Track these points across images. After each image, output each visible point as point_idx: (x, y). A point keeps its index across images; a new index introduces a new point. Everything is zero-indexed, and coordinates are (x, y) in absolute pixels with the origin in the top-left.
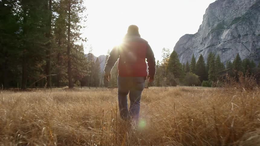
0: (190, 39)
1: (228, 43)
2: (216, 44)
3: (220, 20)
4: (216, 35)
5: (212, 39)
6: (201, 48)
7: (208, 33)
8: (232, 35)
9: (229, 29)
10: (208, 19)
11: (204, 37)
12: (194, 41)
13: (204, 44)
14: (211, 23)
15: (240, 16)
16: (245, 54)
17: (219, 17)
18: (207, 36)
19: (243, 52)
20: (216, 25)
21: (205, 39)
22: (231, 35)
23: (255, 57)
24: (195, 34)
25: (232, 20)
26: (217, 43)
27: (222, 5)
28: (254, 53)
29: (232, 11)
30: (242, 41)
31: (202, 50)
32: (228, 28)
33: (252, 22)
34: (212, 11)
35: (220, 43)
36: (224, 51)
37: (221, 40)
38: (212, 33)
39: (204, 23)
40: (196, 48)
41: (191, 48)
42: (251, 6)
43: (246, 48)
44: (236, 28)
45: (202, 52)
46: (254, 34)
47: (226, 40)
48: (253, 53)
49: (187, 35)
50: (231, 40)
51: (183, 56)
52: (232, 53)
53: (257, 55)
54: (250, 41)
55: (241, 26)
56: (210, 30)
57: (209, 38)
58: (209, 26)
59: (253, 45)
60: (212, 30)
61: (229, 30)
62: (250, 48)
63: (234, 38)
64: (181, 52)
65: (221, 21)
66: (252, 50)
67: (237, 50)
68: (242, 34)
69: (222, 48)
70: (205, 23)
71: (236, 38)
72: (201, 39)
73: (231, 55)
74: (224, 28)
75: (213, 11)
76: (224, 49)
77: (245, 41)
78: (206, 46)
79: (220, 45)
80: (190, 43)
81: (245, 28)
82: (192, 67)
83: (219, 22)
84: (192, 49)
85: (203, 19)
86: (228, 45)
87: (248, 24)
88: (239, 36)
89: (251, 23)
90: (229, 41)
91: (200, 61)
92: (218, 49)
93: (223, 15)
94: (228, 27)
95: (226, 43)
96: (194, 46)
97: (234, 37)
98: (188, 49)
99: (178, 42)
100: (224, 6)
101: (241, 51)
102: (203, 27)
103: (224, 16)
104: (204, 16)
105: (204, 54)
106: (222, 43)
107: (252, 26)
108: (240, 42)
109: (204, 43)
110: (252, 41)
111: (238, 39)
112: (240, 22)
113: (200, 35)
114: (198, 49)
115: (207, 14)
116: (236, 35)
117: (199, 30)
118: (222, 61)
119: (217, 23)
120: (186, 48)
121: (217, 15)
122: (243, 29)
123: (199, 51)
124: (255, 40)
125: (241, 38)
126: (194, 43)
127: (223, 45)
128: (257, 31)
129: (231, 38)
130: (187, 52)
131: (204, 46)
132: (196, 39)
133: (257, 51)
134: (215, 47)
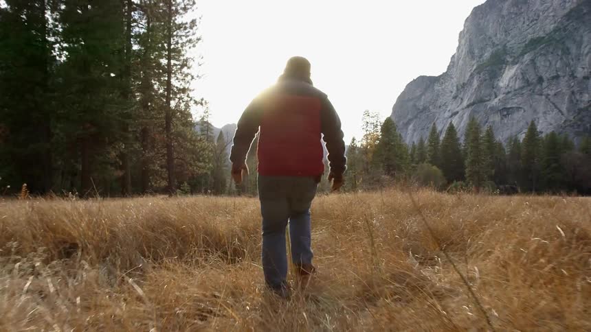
0: (429, 87)
1: (515, 95)
2: (487, 99)
3: (498, 45)
4: (487, 78)
5: (479, 86)
6: (453, 107)
7: (469, 74)
8: (523, 78)
9: (517, 63)
10: (470, 40)
11: (462, 83)
12: (438, 91)
13: (462, 99)
14: (476, 51)
15: (541, 34)
16: (553, 122)
17: (494, 38)
18: (467, 79)
19: (549, 117)
20: (487, 55)
21: (463, 87)
22: (521, 77)
23: (576, 126)
24: (440, 76)
25: (524, 44)
26: (490, 95)
27: (501, 10)
28: (574, 118)
29: (524, 23)
30: (546, 91)
31: (457, 112)
32: (514, 63)
33: (568, 49)
34: (479, 24)
35: (496, 97)
36: (505, 113)
37: (499, 89)
38: (479, 73)
39: (460, 51)
40: (444, 107)
41: (431, 108)
42: (566, 11)
43: (556, 107)
44: (533, 61)
45: (457, 116)
46: (573, 76)
47: (509, 90)
48: (571, 118)
49: (422, 78)
50: (522, 88)
51: (414, 126)
52: (523, 119)
53: (579, 123)
54: (564, 91)
55: (544, 58)
56: (475, 67)
57: (471, 85)
58: (473, 58)
59: (571, 101)
60: (479, 67)
61: (517, 66)
62: (564, 110)
63: (529, 85)
64: (409, 117)
65: (499, 47)
66: (569, 111)
67: (535, 111)
68: (546, 76)
69: (501, 108)
70: (462, 51)
71: (532, 84)
72: (455, 88)
73: (521, 124)
74: (507, 63)
75: (482, 24)
76: (505, 109)
77: (553, 92)
78: (465, 103)
79: (496, 100)
80: (428, 96)
81: (553, 63)
82: (430, 151)
83: (495, 49)
84: (434, 110)
85: (460, 42)
86: (516, 101)
87: (560, 53)
88: (540, 80)
89: (567, 51)
90: (518, 92)
92: (492, 109)
93: (504, 33)
94: (516, 60)
95: (510, 95)
96: (438, 104)
97: (528, 83)
98: (425, 109)
99: (403, 94)
100: (505, 12)
101: (545, 113)
102: (458, 61)
103: (506, 35)
104: (462, 35)
105: (462, 120)
106: (501, 96)
107: (570, 57)
108: (541, 95)
109: (460, 96)
110: (569, 92)
111: (538, 87)
112: (543, 48)
113: (452, 78)
114: (448, 109)
115: (467, 32)
116: (532, 77)
117: (449, 68)
118: (501, 137)
119: (491, 51)
120: (421, 108)
121: (490, 32)
122: (548, 64)
123: (450, 114)
124: (576, 89)
125: (545, 84)
126: (438, 95)
127: (504, 101)
128: (580, 69)
129: (521, 85)
130: (423, 116)
131: (461, 103)
132: (443, 87)
133: (579, 114)
134: (486, 106)
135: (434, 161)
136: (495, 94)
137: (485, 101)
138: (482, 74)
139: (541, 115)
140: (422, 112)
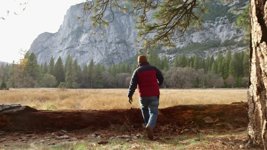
0: (49, 37)
1: (86, 46)
2: (75, 46)
4: (75, 37)
5: (72, 40)
6: (60, 48)
7: (68, 34)
8: (89, 40)
9: (87, 33)
10: (69, 20)
11: (64, 38)
12: (54, 40)
13: (64, 45)
14: (71, 25)
16: (99, 58)
18: (67, 36)
19: (98, 56)
20: (76, 27)
21: (65, 39)
22: (88, 39)
23: (107, 61)
24: (55, 33)
25: (90, 26)
26: (76, 45)
28: (107, 58)
30: (97, 46)
31: (62, 51)
32: (86, 33)
34: (73, 13)
35: (79, 46)
36: (82, 53)
37: (80, 42)
38: (72, 35)
40: (56, 48)
41: (50, 47)
43: (101, 53)
46: (107, 41)
47: (84, 43)
48: (106, 58)
49: (46, 33)
50: (89, 43)
51: (41, 55)
52: (89, 56)
53: (108, 60)
54: (103, 47)
56: (70, 32)
57: (68, 39)
58: (70, 27)
59: (106, 51)
60: (72, 32)
61: (87, 34)
62: (103, 54)
64: (39, 50)
65: (81, 25)
66: (105, 55)
67: (93, 54)
68: (97, 40)
69: (80, 51)
70: (65, 24)
71: (93, 42)
72: (61, 40)
73: (88, 58)
74: (83, 32)
76: (82, 51)
77: (100, 47)
78: (65, 47)
79: (79, 47)
80: (49, 42)
82: (50, 68)
83: (79, 25)
84: (51, 49)
85: (64, 20)
86: (86, 48)
88: (96, 41)
89: (105, 31)
90: (87, 45)
91: (58, 63)
92: (77, 51)
94: (87, 32)
95: (84, 46)
97: (91, 42)
98: (47, 48)
99: (36, 39)
101: (97, 55)
102: (63, 28)
104: (65, 17)
105: (64, 54)
106: (80, 46)
107: (106, 34)
108: (96, 47)
109: (64, 44)
110: (105, 47)
111: (95, 44)
113: (60, 35)
114: (58, 49)
115: (68, 15)
116: (93, 40)
117: (59, 30)
118: (80, 63)
119: (77, 25)
120: (45, 47)
122: (99, 35)
123: (58, 51)
124: (108, 47)
125: (97, 43)
126: (53, 42)
127: (82, 48)
128: (109, 39)
129: (89, 42)
130: (46, 51)
131: (64, 47)
132: (56, 38)
133: (108, 56)
134: (74, 49)
135: (51, 73)
136: (78, 44)
137: (74, 47)
138: (73, 35)
139: (95, 55)
140: (45, 49)
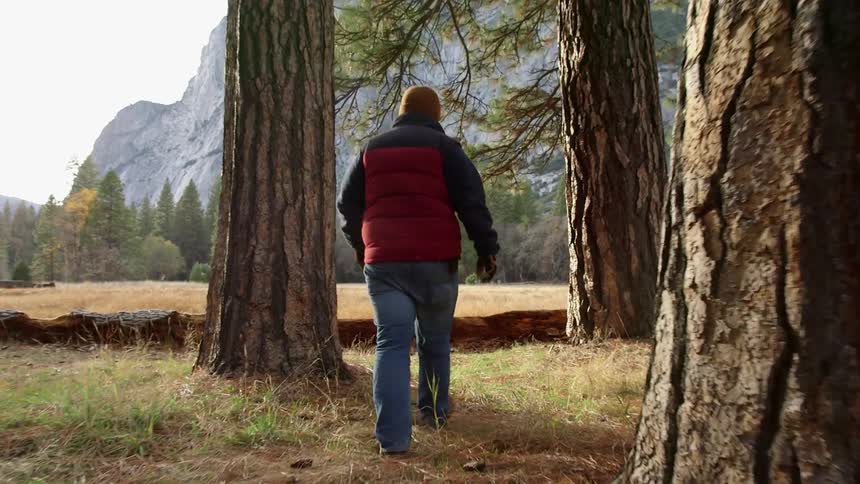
0: (154, 118)
6: (189, 152)
7: (214, 108)
10: (216, 62)
11: (203, 119)
12: (168, 125)
13: (202, 143)
18: (210, 115)
21: (204, 125)
24: (171, 106)
31: (194, 162)
39: (202, 74)
40: (175, 152)
41: (155, 150)
45: (194, 167)
49: (144, 105)
51: (128, 175)
56: (222, 101)
57: (214, 125)
58: (219, 86)
64: (122, 160)
70: (205, 74)
72: (193, 126)
78: (207, 149)
80: (153, 132)
82: (160, 217)
84: (161, 155)
85: (202, 61)
91: (186, 202)
96: (167, 145)
98: (145, 151)
99: (112, 124)
102: (199, 87)
104: (205, 51)
105: (200, 173)
109: (200, 138)
113: (189, 111)
114: (182, 155)
115: (214, 49)
117: (185, 95)
120: (140, 149)
123: (184, 163)
126: (167, 133)
130: (143, 161)
131: (200, 149)
132: (175, 122)
140: (142, 154)
